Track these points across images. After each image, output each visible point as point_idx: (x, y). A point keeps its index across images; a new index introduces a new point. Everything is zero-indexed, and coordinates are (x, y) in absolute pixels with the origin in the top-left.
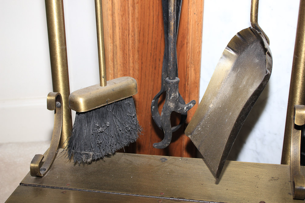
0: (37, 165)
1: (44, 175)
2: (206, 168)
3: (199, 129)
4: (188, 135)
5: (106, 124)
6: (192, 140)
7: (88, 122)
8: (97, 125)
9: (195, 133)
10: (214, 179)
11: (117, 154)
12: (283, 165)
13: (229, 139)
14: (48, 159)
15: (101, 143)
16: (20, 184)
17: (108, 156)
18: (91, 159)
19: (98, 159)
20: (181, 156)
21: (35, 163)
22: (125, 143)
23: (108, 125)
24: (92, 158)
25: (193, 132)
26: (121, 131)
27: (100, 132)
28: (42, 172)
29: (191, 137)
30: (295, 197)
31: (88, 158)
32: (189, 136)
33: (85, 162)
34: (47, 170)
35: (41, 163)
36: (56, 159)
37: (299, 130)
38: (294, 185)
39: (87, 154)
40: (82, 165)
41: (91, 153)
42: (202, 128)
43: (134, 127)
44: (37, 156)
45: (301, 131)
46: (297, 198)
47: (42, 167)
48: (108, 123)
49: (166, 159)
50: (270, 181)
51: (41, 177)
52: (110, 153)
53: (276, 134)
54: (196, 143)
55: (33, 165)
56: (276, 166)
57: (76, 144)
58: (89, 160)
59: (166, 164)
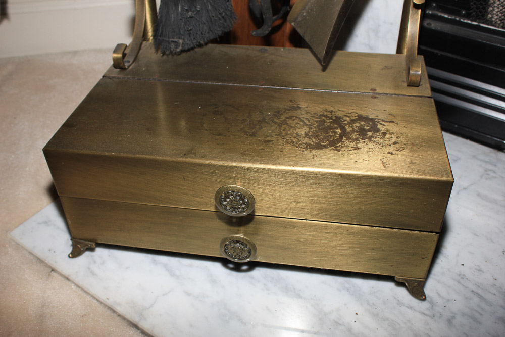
0: (120, 55)
1: (129, 66)
2: (312, 58)
3: (304, 14)
4: (290, 23)
5: (196, 7)
6: (295, 27)
7: (175, 5)
8: (186, 8)
9: (300, 19)
10: (320, 67)
11: (210, 45)
12: (398, 55)
13: (338, 17)
14: (132, 50)
15: (191, 30)
16: (103, 77)
17: (200, 46)
18: (181, 48)
19: (189, 50)
20: (283, 46)
21: (118, 53)
22: (218, 31)
23: (199, 9)
24: (182, 46)
25: (297, 18)
26: (213, 16)
27: (190, 17)
28: (127, 65)
29: (295, 24)
30: (410, 83)
31: (177, 48)
32: (293, 24)
33: (174, 52)
34: (131, 62)
35: (124, 55)
36: (141, 51)
37: (418, 9)
38: (409, 70)
39: (176, 42)
40: (170, 56)
41: (181, 41)
42: (308, 12)
43: (228, 13)
44: (119, 46)
45: (420, 10)
46: (411, 85)
47: (126, 59)
48: (199, 6)
49: (266, 50)
50: (382, 69)
51: (126, 69)
52: (202, 42)
53: (392, 24)
54: (300, 31)
55: (115, 55)
56: (390, 56)
57: (162, 32)
58: (178, 50)
59: (266, 55)
